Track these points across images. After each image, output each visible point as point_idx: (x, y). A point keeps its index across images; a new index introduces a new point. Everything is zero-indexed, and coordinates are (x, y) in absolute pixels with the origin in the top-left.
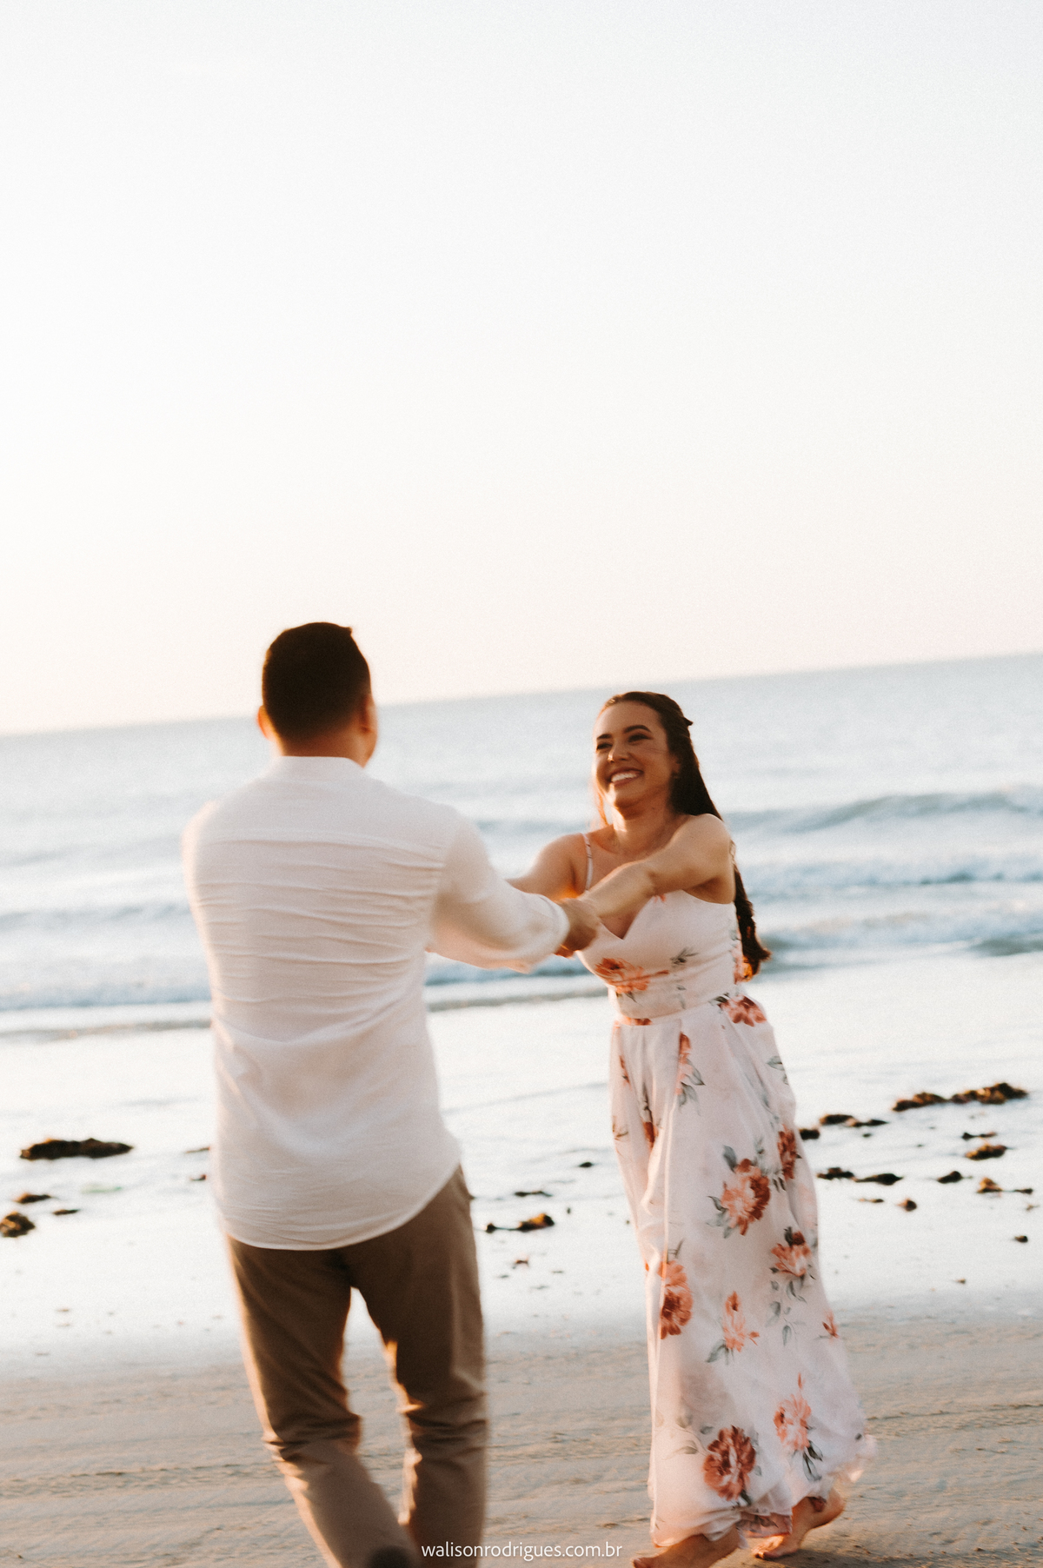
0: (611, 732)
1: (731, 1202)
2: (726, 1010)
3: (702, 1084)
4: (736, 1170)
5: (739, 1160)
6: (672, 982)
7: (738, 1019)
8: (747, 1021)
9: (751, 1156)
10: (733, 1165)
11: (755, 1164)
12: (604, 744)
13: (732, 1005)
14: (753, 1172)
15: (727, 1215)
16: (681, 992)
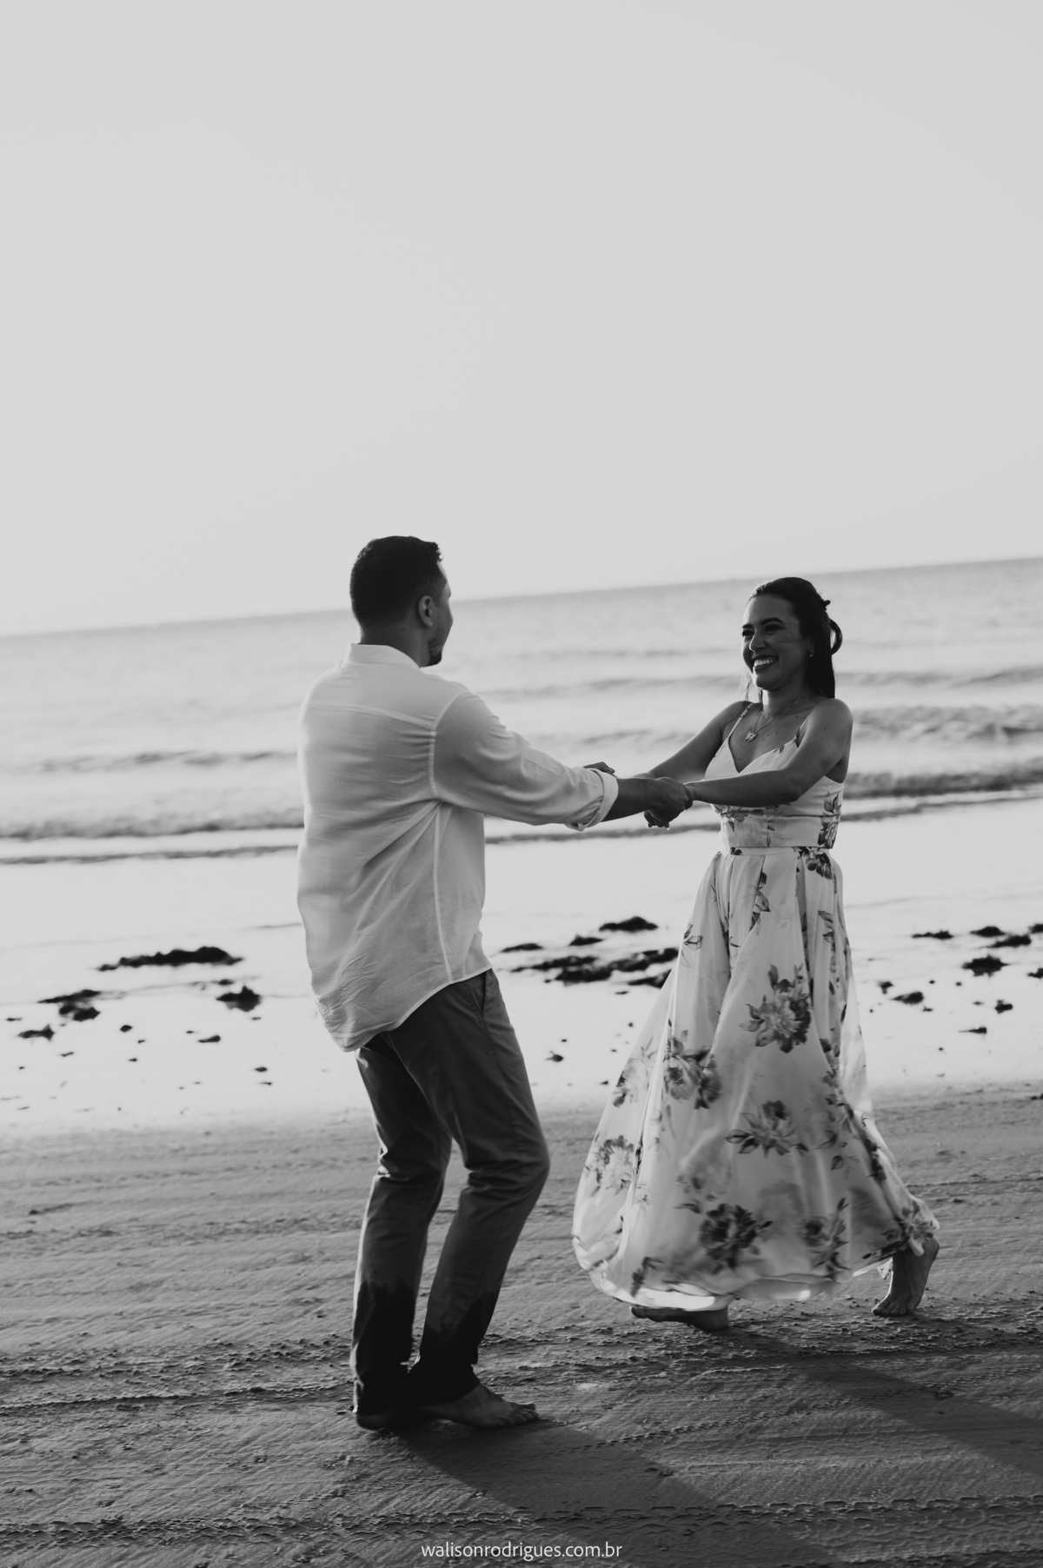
0: (752, 623)
1: (767, 1015)
2: (804, 858)
3: (768, 910)
4: (775, 987)
5: (780, 980)
6: (765, 821)
7: (811, 867)
8: (820, 871)
9: (791, 979)
10: (774, 982)
11: (793, 986)
12: (748, 631)
13: (812, 856)
14: (791, 993)
15: (763, 1026)
16: (770, 831)
